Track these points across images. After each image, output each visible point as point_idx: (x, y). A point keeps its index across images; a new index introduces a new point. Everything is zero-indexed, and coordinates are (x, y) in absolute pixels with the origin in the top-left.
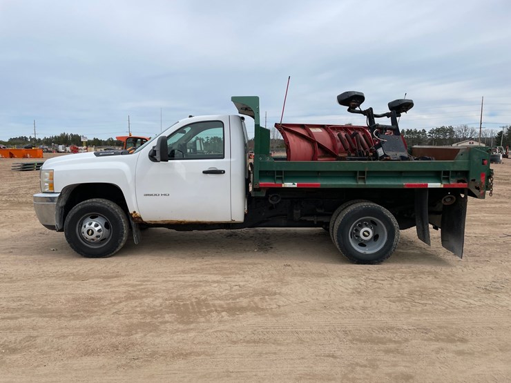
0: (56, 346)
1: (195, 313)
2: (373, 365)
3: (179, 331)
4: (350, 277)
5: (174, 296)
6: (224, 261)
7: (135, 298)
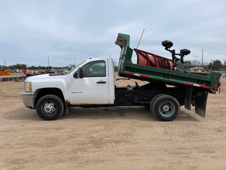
0: (45, 159)
1: (100, 143)
2: (180, 163)
3: (96, 151)
4: (161, 127)
5: (89, 136)
6: (106, 121)
7: (73, 138)
